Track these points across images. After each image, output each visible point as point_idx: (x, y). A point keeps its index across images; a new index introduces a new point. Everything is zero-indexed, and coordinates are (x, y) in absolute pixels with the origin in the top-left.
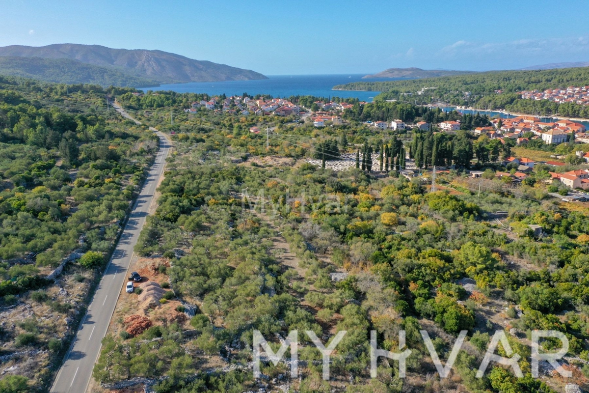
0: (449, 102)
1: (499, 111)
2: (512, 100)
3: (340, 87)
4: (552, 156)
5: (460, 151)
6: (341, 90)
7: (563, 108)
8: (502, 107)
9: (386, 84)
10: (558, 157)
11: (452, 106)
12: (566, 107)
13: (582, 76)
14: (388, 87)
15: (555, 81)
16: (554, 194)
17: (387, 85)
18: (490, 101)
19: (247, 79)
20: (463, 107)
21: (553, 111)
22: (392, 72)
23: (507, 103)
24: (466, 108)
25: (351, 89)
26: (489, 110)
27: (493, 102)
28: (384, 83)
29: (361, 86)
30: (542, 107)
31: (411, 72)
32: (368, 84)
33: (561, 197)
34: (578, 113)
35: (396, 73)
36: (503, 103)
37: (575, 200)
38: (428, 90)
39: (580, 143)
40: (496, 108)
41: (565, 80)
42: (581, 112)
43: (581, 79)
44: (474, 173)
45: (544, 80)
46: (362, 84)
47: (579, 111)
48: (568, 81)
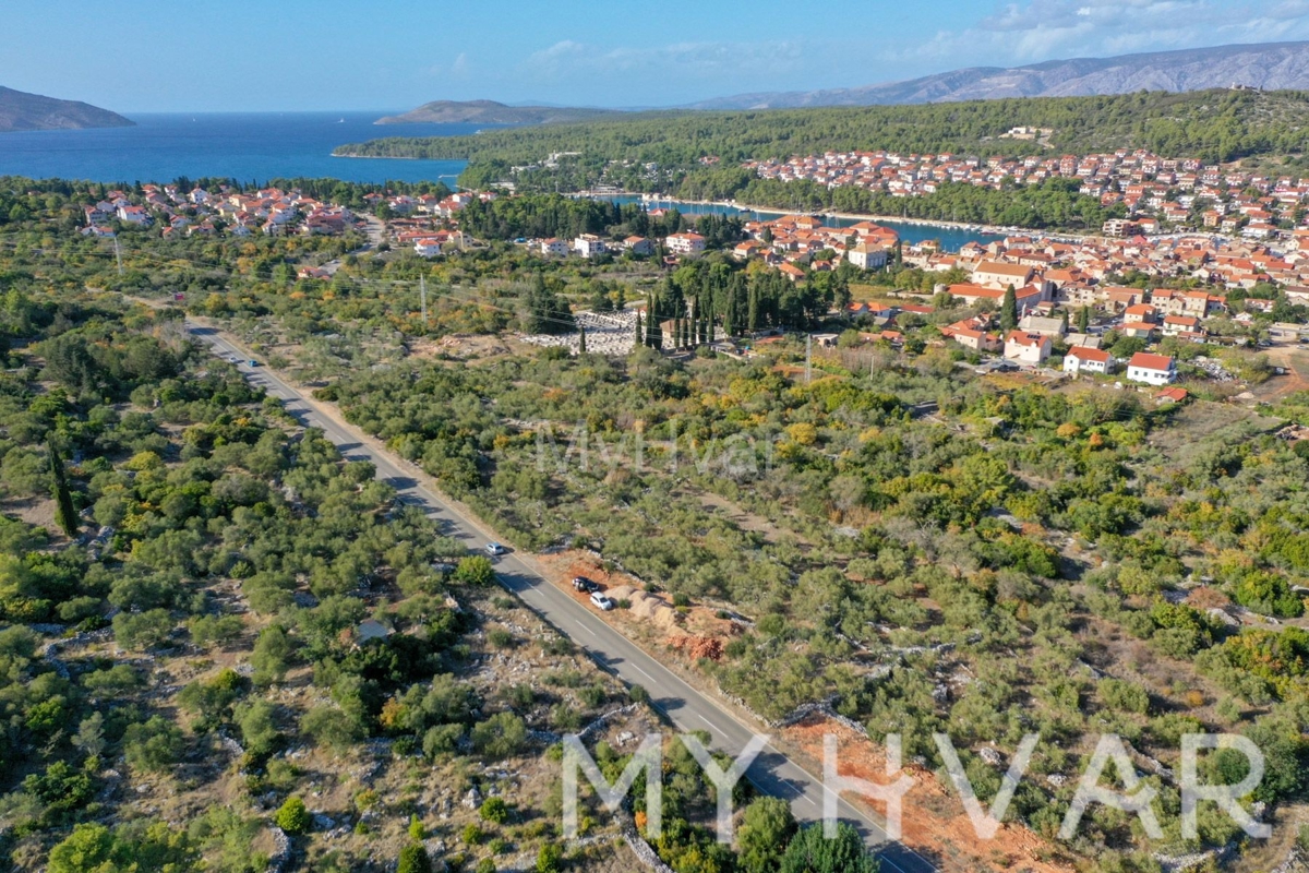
0: (621, 185)
1: (726, 203)
2: (745, 182)
3: (353, 151)
4: (889, 294)
5: (790, 300)
6: (354, 155)
7: (841, 197)
8: (730, 195)
9: (457, 142)
10: (900, 295)
11: (628, 193)
12: (846, 195)
13: (839, 130)
14: (465, 148)
15: (795, 139)
16: (961, 364)
17: (460, 144)
18: (704, 183)
19: (75, 127)
20: (656, 197)
21: (825, 203)
22: (440, 111)
23: (737, 187)
24: (660, 197)
25: (379, 154)
26: (705, 202)
27: (710, 184)
28: (452, 141)
29: (403, 148)
30: (805, 195)
31: (481, 110)
32: (417, 143)
33: (972, 367)
34: (867, 206)
35: (448, 111)
36: (730, 186)
37: (992, 370)
38: (564, 160)
39: (907, 265)
40: (718, 197)
41: (811, 137)
42: (872, 204)
43: (839, 136)
44: (822, 338)
45: (775, 137)
46: (403, 143)
47: (867, 200)
48: (817, 139)
